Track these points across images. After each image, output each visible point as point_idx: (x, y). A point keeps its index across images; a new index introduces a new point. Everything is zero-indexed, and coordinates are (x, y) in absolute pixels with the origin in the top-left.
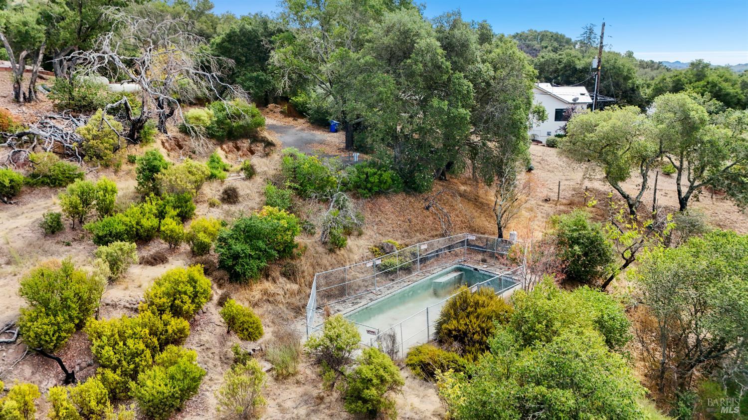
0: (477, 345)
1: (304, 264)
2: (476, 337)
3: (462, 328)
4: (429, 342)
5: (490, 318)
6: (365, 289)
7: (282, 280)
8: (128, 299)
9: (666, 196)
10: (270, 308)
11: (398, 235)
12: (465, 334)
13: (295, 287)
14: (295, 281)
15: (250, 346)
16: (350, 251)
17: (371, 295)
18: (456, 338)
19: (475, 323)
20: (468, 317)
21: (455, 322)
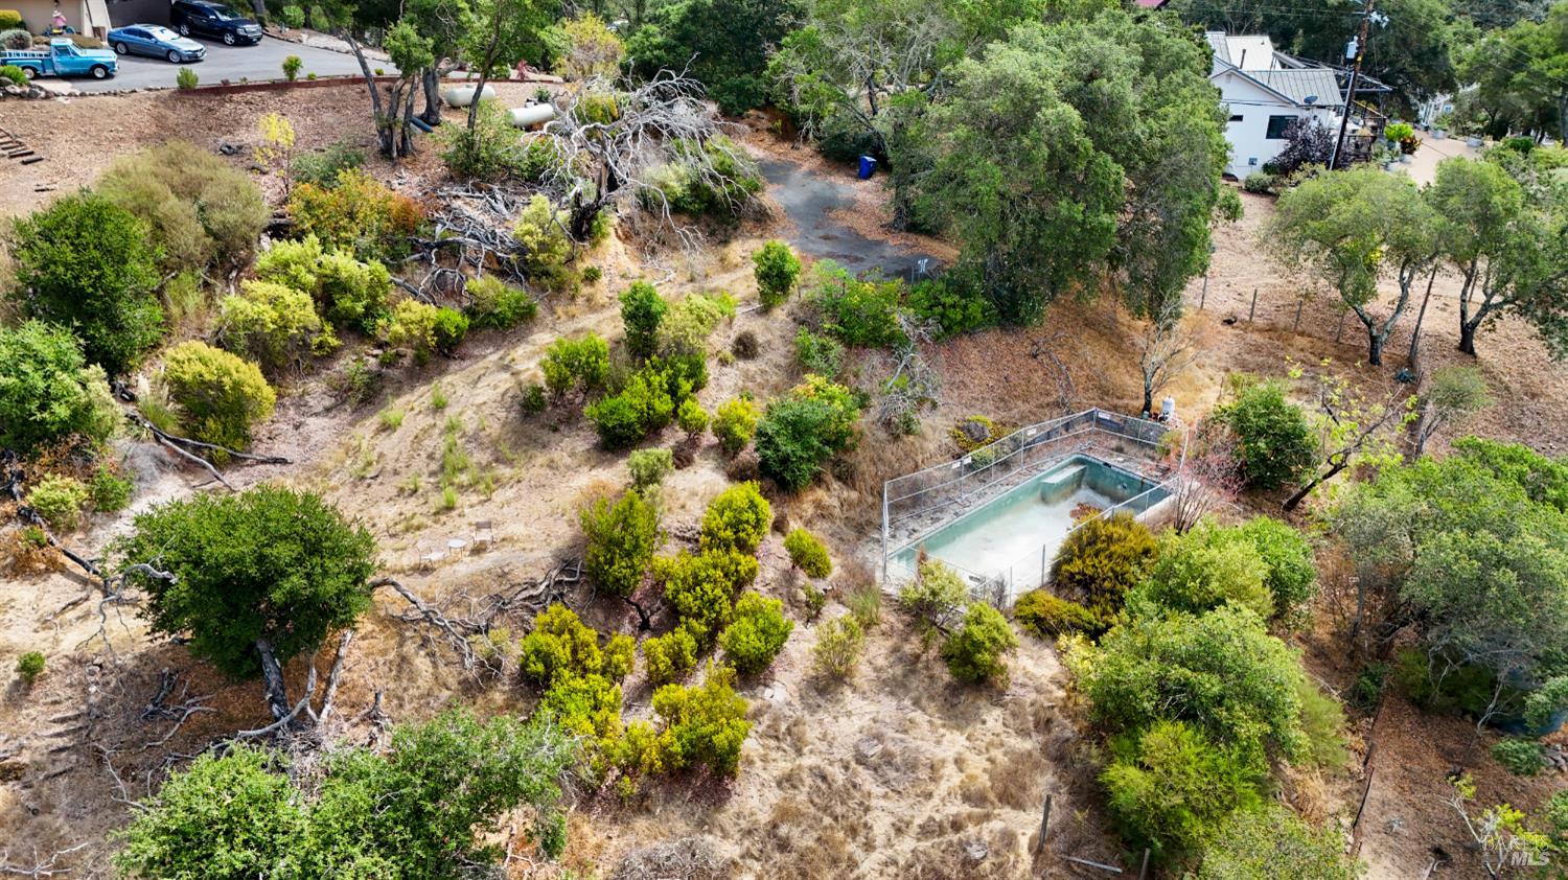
0: (1108, 595)
1: (861, 459)
2: (1107, 584)
3: (1089, 571)
4: (1042, 586)
5: (1126, 558)
6: (944, 495)
7: (836, 485)
8: (678, 525)
9: (1444, 310)
10: (826, 525)
11: (989, 405)
12: (1093, 579)
13: (854, 495)
14: (854, 487)
15: (820, 586)
16: (923, 436)
17: (955, 506)
18: (1079, 583)
19: (1106, 565)
20: (1096, 555)
21: (1079, 562)
